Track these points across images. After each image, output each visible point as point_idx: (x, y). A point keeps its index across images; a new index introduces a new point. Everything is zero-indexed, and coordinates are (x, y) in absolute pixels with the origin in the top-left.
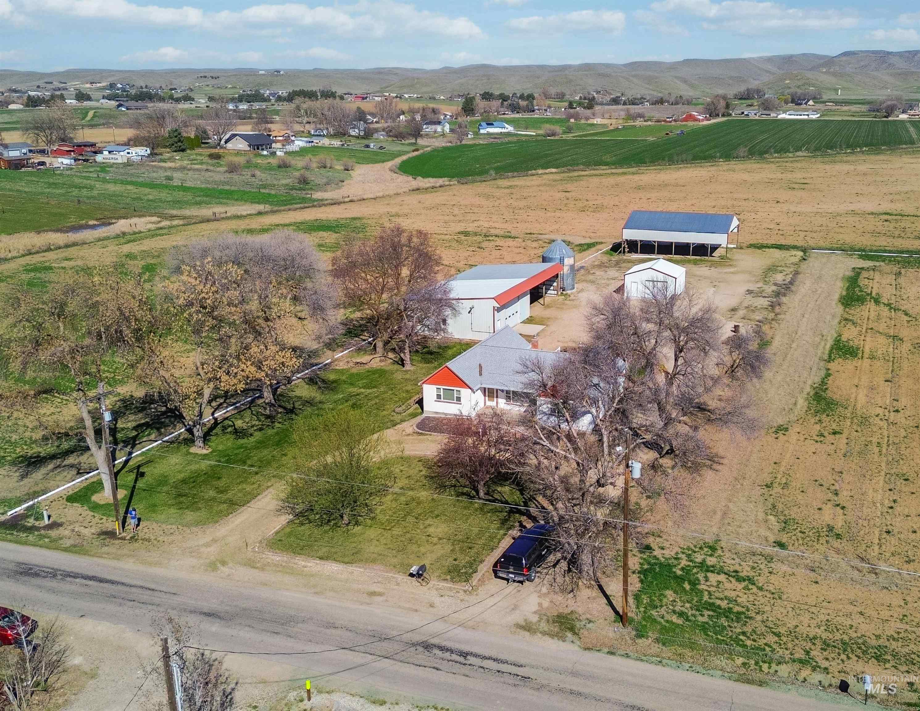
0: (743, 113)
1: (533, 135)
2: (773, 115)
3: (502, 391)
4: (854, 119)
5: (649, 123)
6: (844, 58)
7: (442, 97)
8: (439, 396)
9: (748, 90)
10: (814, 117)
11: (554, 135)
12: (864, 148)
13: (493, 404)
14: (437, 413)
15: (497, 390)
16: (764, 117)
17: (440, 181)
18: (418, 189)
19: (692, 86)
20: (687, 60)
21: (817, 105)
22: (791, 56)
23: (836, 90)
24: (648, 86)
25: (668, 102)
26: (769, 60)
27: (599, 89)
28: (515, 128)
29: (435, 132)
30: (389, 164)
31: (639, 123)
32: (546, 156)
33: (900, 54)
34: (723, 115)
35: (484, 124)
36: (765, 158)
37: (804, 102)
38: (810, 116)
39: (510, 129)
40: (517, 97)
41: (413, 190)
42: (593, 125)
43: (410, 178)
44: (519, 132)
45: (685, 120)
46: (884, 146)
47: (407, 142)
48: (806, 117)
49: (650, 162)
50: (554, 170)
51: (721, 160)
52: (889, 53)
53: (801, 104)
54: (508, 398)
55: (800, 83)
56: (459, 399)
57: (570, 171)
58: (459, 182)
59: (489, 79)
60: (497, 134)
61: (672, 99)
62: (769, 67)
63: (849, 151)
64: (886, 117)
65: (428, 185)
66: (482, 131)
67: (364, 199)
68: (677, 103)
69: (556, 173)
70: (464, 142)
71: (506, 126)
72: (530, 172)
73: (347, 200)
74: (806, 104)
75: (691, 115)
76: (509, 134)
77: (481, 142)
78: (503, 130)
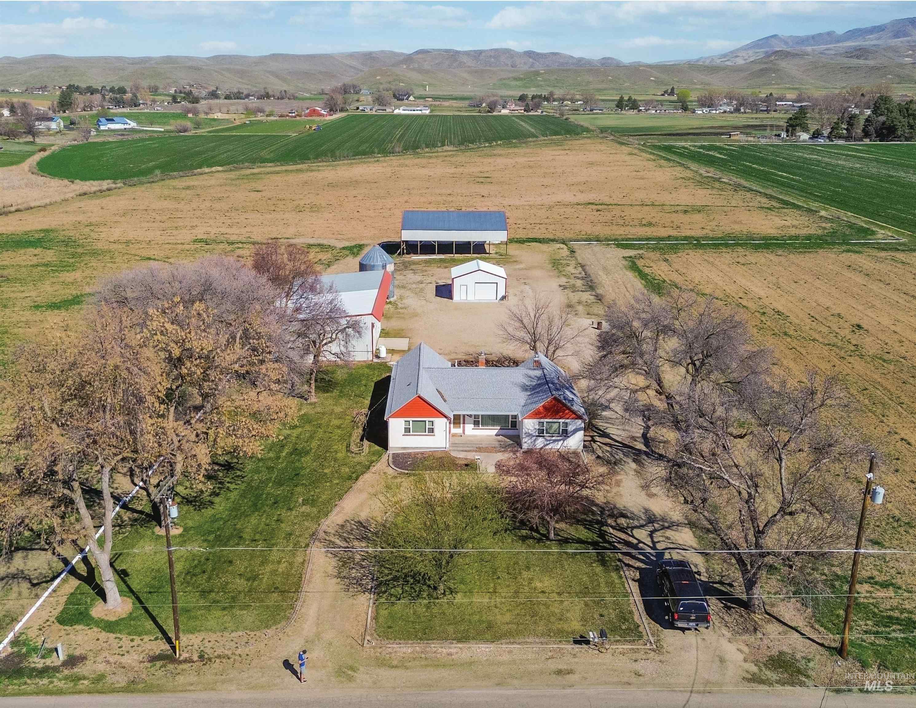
0: (358, 108)
1: (161, 132)
2: (388, 110)
3: (470, 416)
4: (462, 114)
5: (272, 118)
6: (420, 56)
7: (16, 90)
8: (407, 430)
9: (344, 85)
10: (427, 112)
11: (185, 131)
12: (499, 142)
13: (459, 431)
14: (404, 448)
15: (464, 416)
16: (381, 113)
17: (105, 184)
18: (85, 194)
19: (284, 80)
20: (274, 55)
21: (418, 101)
22: (371, 53)
23: (424, 86)
24: (240, 80)
25: (274, 96)
26: (352, 56)
27: (192, 83)
28: (139, 123)
29: (49, 129)
30: (26, 165)
31: (260, 117)
32: (199, 153)
33: (467, 53)
34: (342, 110)
35: (103, 120)
36: (418, 153)
37: (405, 98)
38: (424, 111)
39: (133, 124)
40: (107, 90)
41: (80, 195)
42: (214, 120)
43: (66, 182)
44: (145, 128)
45: (310, 115)
46: (515, 139)
47: (21, 140)
48: (419, 112)
49: (314, 158)
50: (220, 168)
51: (379, 155)
52: (458, 52)
53: (403, 100)
54: (476, 423)
55: (390, 79)
56: (432, 430)
57: (237, 169)
58: (125, 184)
59: (66, 71)
60: (120, 130)
61: (278, 94)
62: (354, 63)
63: (487, 145)
64: (489, 112)
65: (94, 189)
66: (102, 128)
67: (31, 208)
68: (282, 98)
69: (223, 171)
70: (90, 140)
71: (129, 121)
72: (196, 171)
73: (13, 209)
74: (407, 99)
75: (314, 110)
76: (133, 130)
77: (110, 140)
78: (126, 126)
